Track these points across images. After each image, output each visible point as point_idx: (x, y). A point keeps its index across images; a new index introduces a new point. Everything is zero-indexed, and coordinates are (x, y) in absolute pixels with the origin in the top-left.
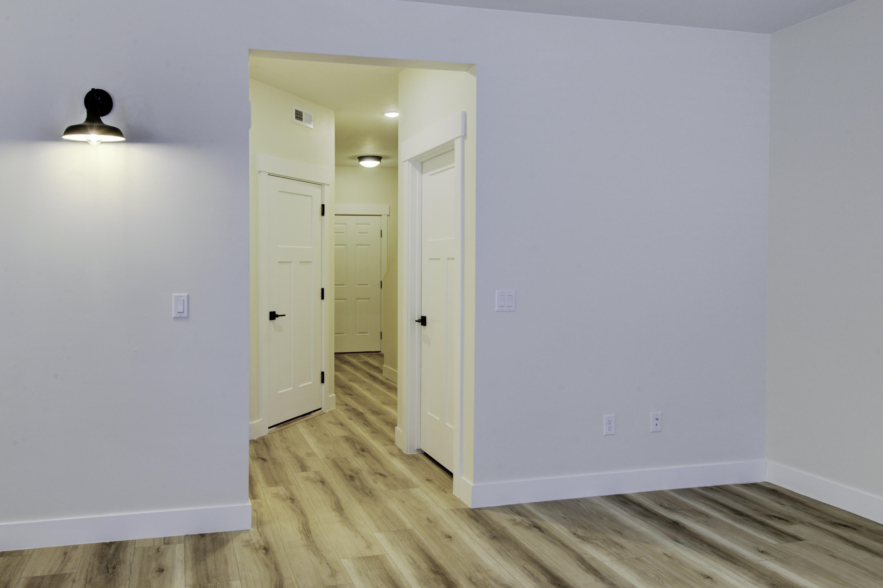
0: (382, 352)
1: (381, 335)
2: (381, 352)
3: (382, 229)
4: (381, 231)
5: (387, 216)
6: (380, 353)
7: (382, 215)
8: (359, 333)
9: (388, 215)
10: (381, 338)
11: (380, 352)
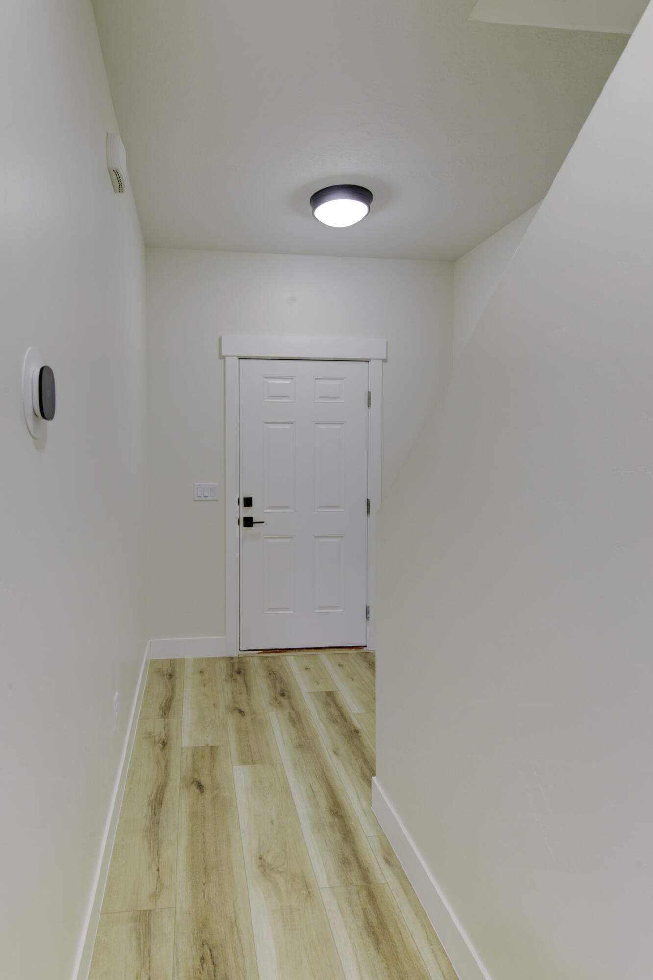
0: (370, 648)
1: (368, 613)
2: (367, 648)
3: (369, 390)
4: (369, 393)
5: (381, 361)
6: (365, 648)
7: (370, 359)
8: (320, 608)
9: (384, 360)
10: (368, 618)
11: (366, 646)
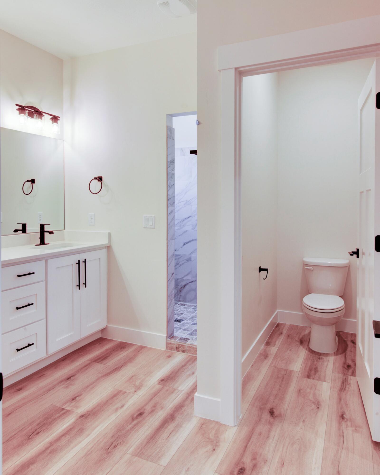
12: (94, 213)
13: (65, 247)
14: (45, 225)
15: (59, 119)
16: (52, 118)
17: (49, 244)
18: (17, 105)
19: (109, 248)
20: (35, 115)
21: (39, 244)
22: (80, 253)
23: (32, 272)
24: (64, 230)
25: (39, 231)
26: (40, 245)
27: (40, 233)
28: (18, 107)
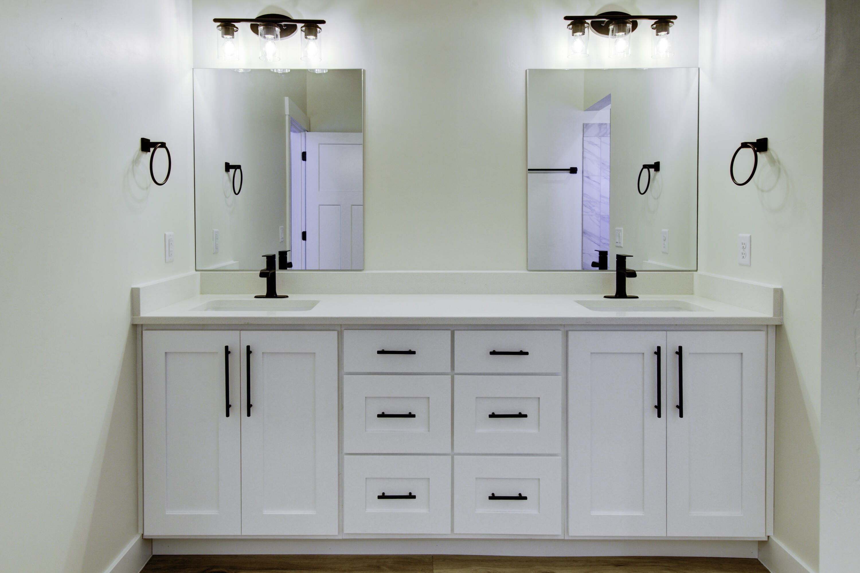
12: (749, 235)
13: (678, 309)
14: (627, 257)
15: (672, 22)
16: (655, 23)
17: (637, 297)
18: (567, 18)
19: (779, 328)
20: (611, 27)
21: (614, 294)
22: (666, 331)
23: (524, 351)
24: (697, 270)
25: (615, 269)
26: (616, 297)
27: (616, 272)
28: (569, 22)
